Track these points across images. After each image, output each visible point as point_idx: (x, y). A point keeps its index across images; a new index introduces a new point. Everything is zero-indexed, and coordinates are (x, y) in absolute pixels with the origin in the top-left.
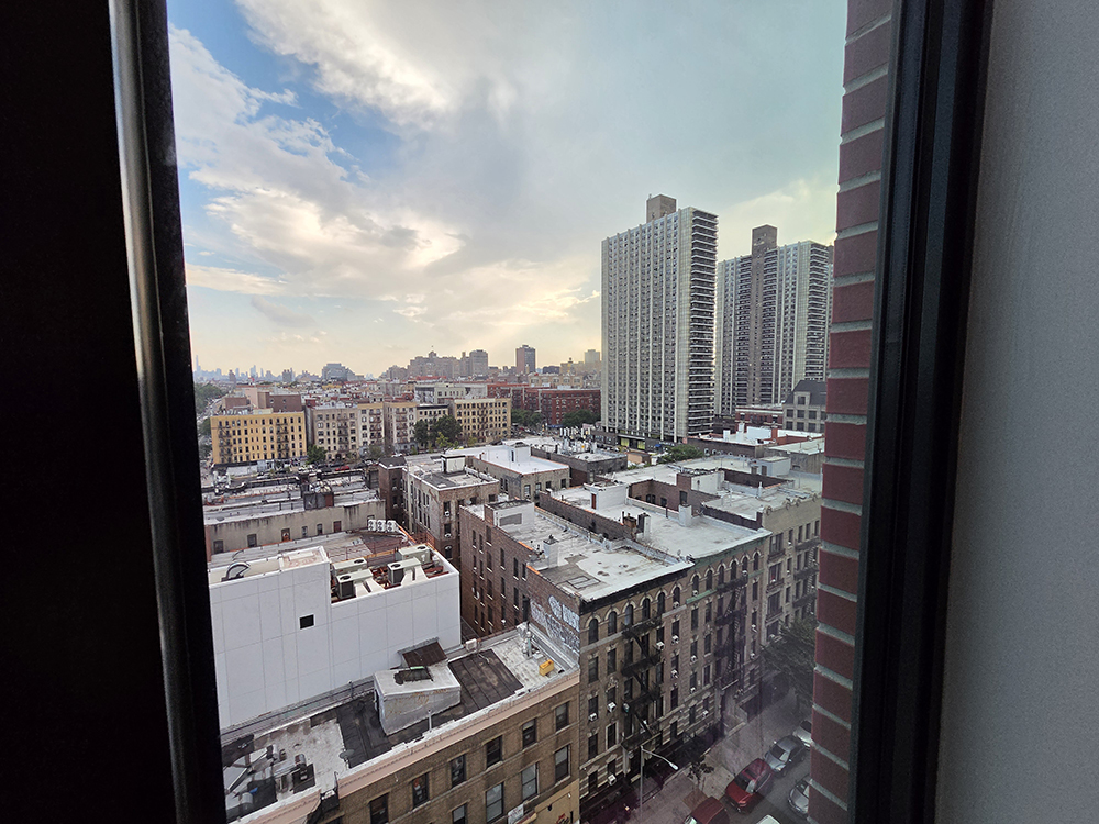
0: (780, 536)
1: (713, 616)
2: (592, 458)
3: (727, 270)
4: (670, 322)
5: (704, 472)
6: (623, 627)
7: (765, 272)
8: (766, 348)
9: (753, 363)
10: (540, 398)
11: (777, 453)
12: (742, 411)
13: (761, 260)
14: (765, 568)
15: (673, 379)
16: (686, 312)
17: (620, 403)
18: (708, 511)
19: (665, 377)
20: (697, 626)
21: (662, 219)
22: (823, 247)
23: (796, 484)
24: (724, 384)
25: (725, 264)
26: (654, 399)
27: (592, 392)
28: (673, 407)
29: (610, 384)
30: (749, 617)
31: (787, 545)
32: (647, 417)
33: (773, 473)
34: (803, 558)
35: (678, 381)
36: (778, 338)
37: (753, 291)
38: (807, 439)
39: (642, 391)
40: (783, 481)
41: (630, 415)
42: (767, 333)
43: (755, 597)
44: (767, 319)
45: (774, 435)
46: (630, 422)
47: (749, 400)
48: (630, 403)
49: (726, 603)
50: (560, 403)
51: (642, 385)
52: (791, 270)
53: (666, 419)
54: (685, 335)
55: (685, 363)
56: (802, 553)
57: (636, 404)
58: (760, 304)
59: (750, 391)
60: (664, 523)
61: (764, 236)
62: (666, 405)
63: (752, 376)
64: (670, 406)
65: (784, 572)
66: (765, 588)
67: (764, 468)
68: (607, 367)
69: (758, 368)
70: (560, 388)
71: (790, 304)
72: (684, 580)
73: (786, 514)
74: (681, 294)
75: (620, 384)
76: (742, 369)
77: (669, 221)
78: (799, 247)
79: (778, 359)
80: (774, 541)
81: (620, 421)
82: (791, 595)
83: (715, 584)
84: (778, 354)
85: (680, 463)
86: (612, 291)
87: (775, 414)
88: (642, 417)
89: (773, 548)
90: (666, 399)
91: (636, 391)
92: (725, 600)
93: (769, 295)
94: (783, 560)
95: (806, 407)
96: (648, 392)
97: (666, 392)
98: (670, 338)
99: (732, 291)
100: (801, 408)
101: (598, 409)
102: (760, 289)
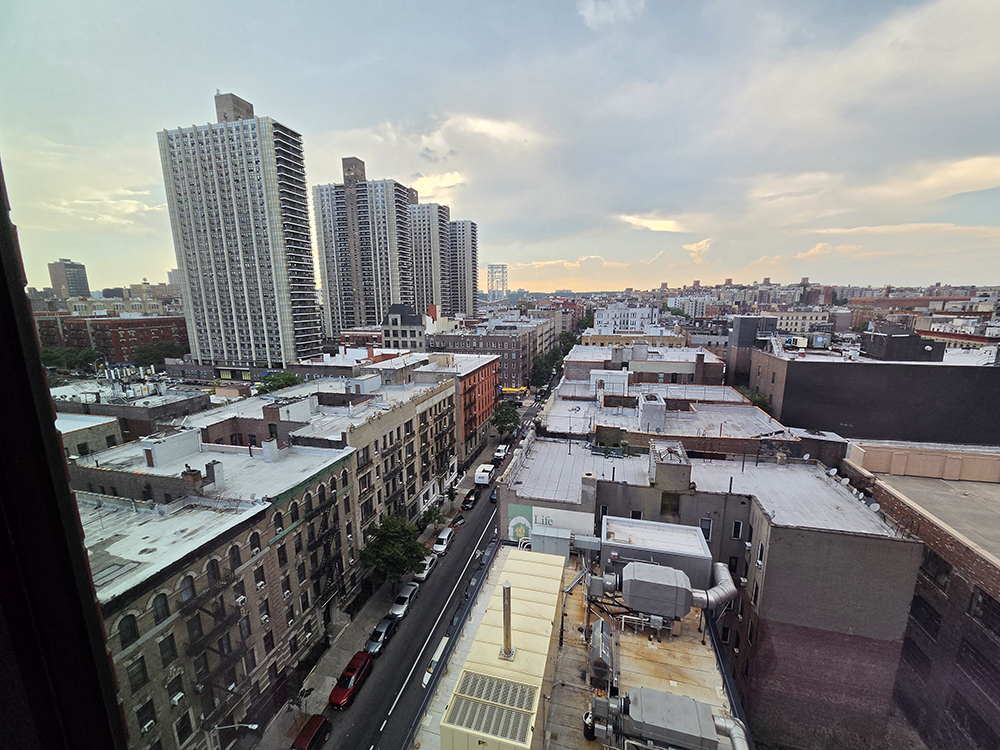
0: (366, 449)
1: (305, 544)
2: (156, 401)
3: (322, 196)
4: (263, 242)
5: (294, 400)
6: (180, 605)
7: (358, 202)
8: (367, 275)
9: (357, 288)
10: (90, 330)
11: (371, 371)
12: (347, 334)
13: (353, 191)
14: (355, 482)
15: (274, 304)
16: (280, 233)
17: (213, 331)
18: (296, 441)
19: (265, 302)
20: (286, 561)
21: (237, 123)
22: (404, 188)
23: (385, 398)
24: (332, 309)
25: (319, 190)
26: (254, 325)
27: (175, 320)
28: (277, 332)
29: (195, 310)
30: (343, 531)
31: (375, 455)
32: (250, 345)
33: (365, 391)
34: (389, 461)
35: (280, 306)
36: (376, 266)
37: (350, 219)
38: (397, 355)
39: (239, 317)
40: (373, 397)
41: (228, 345)
42: (366, 260)
43: (347, 509)
44: (365, 249)
45: (371, 354)
46: (230, 352)
47: (357, 323)
48: (226, 331)
49: (317, 527)
50: (126, 335)
51: (238, 310)
52: (380, 204)
53: (271, 346)
54: (282, 257)
55: (285, 287)
56: (389, 457)
57: (233, 331)
58: (357, 233)
59: (357, 315)
60: (245, 465)
61: (352, 165)
62: (270, 332)
63: (357, 300)
64: (274, 333)
65: (375, 479)
66: (357, 498)
67: (358, 387)
68: (189, 290)
69: (362, 293)
70: (125, 316)
71: (383, 236)
72: (262, 523)
73: (370, 428)
74: (270, 213)
75: (210, 310)
76: (347, 294)
77: (245, 128)
78: (384, 184)
79: (377, 285)
80: (361, 455)
81: (216, 351)
82: (382, 496)
83: (301, 514)
84: (377, 280)
85: (274, 393)
86: (183, 198)
87: (375, 335)
88: (242, 345)
89: (362, 461)
90: (268, 324)
91: (232, 317)
92: (315, 525)
93: (364, 225)
94: (372, 469)
95: (399, 328)
96: (246, 318)
97: (268, 318)
98: (264, 259)
99: (331, 218)
100: (395, 328)
101: (185, 340)
102: (356, 219)
